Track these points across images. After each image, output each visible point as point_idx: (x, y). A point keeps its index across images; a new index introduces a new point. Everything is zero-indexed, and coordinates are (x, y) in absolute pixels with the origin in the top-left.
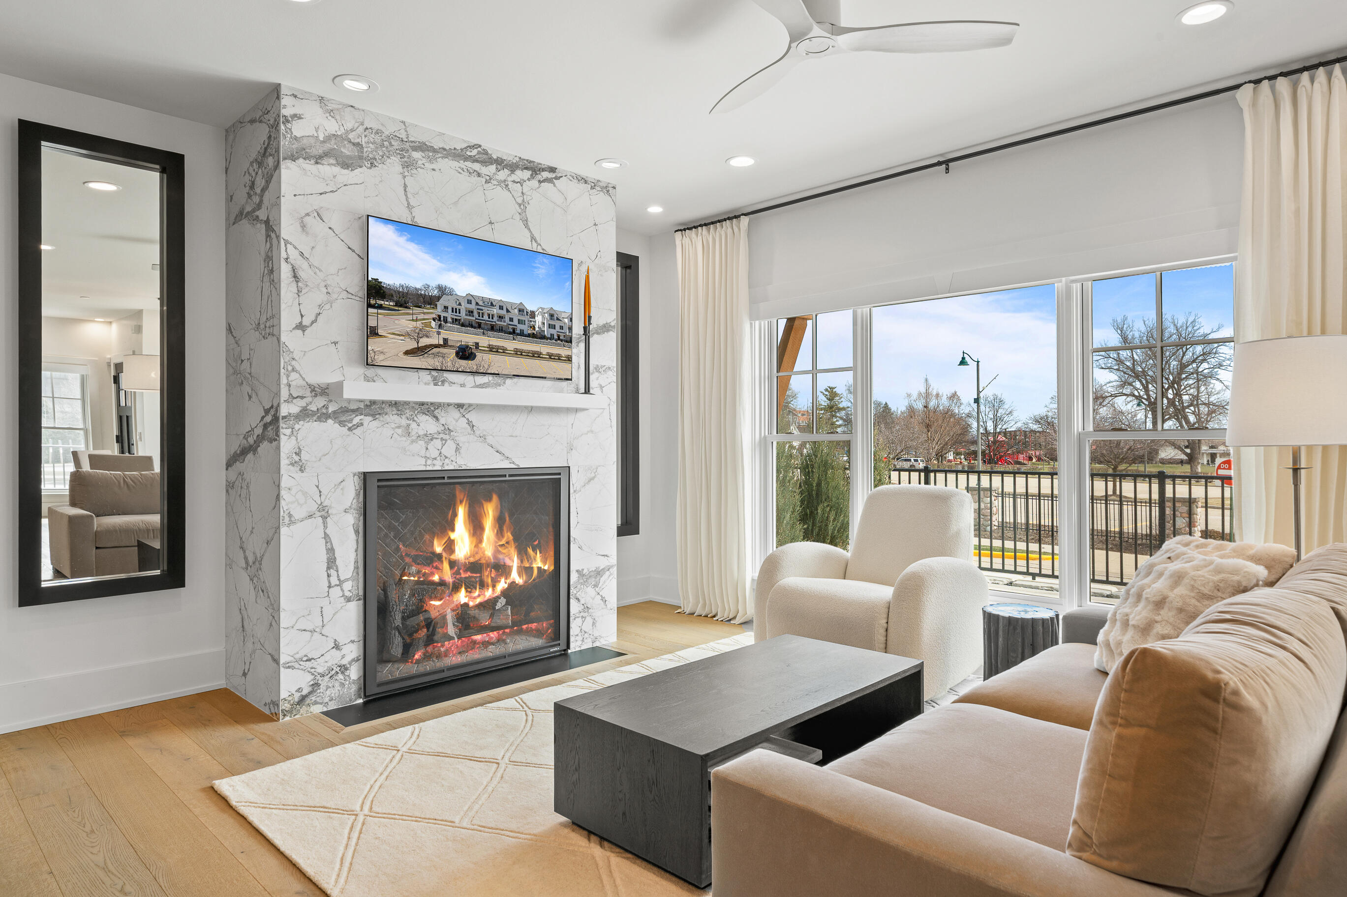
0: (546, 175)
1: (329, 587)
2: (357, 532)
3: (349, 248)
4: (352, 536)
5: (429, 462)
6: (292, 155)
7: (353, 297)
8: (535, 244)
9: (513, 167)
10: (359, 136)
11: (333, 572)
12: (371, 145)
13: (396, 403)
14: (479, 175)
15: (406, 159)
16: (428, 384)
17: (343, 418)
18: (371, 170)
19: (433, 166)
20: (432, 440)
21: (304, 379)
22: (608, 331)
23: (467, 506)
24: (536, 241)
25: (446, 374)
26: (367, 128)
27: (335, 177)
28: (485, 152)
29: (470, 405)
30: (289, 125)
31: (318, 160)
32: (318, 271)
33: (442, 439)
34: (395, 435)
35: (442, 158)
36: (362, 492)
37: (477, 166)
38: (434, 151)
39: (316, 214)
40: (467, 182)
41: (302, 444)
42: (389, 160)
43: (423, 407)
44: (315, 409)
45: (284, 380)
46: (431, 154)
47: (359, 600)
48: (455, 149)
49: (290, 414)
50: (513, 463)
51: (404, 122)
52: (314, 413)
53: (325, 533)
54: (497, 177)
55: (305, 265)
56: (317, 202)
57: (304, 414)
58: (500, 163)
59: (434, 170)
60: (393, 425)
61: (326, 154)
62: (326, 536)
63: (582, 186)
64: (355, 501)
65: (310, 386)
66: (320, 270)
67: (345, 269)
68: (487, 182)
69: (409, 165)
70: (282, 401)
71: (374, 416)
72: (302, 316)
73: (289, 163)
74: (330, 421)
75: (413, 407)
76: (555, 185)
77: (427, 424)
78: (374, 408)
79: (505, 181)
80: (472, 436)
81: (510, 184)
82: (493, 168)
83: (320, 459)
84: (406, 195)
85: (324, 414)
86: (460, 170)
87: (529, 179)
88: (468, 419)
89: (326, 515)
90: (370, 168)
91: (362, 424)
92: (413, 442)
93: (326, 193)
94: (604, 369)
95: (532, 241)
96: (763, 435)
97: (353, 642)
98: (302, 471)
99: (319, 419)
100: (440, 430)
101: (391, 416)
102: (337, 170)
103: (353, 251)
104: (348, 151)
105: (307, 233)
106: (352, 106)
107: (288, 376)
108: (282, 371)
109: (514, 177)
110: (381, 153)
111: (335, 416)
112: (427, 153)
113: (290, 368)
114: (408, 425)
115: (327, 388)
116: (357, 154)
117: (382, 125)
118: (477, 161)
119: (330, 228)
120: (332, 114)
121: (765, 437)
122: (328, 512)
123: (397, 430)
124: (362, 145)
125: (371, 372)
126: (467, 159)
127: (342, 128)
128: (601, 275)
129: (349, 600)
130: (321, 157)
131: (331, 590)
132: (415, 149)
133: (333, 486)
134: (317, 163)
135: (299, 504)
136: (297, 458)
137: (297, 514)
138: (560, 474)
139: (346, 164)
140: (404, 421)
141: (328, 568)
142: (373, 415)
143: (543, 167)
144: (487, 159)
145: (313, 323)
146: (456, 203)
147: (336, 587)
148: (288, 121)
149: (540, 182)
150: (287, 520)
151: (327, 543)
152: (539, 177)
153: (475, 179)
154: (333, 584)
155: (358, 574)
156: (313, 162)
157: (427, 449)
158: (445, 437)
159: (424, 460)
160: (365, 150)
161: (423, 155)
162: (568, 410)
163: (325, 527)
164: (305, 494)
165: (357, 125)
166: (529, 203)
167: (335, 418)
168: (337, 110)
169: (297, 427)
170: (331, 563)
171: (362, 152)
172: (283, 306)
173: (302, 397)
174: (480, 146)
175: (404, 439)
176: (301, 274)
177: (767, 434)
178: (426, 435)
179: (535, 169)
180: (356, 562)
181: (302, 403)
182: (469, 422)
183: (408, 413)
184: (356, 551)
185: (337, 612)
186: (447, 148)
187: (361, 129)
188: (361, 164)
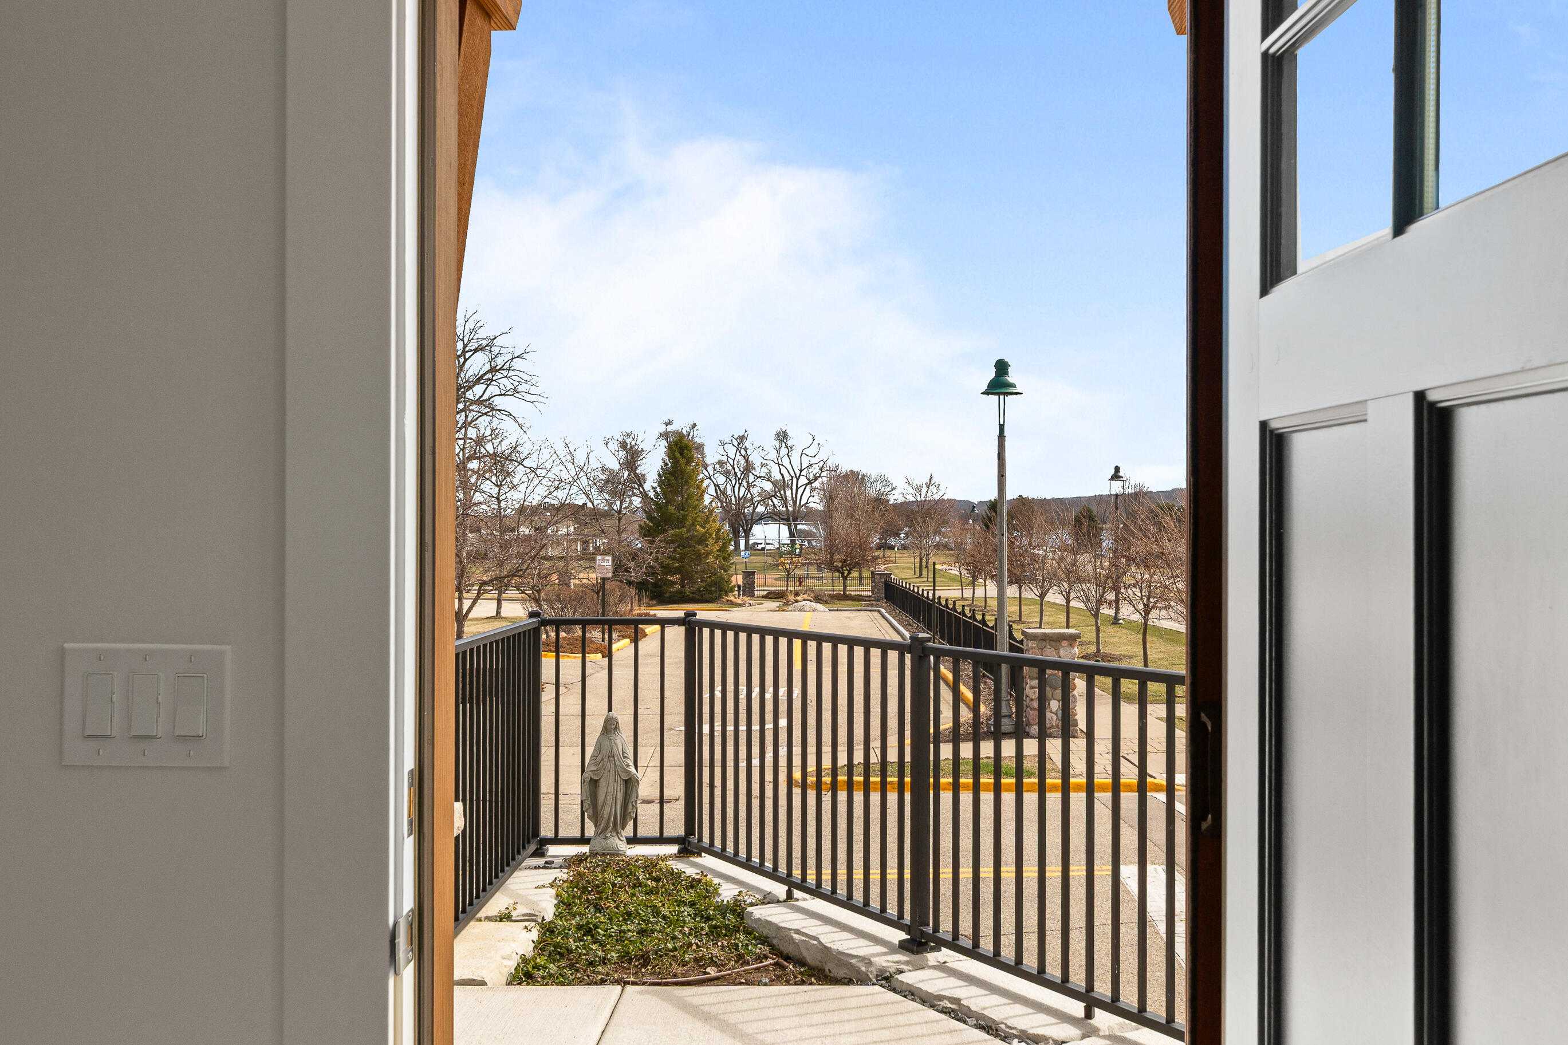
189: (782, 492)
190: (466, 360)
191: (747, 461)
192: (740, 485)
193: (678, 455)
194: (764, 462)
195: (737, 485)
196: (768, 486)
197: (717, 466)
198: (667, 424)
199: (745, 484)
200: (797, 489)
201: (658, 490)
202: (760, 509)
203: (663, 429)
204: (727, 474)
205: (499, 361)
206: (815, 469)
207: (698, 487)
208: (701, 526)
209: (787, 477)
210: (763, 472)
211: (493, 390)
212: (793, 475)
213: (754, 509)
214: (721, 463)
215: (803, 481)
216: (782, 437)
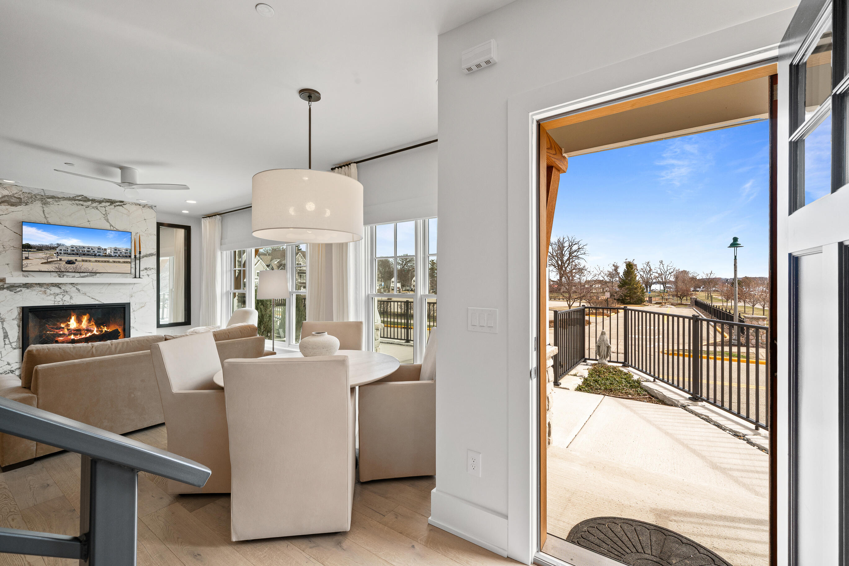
0: (117, 204)
1: (5, 344)
2: (19, 326)
3: (14, 232)
4: (17, 328)
5: (56, 302)
7: (17, 249)
8: (112, 228)
9: (100, 202)
10: (19, 195)
11: (7, 340)
12: (26, 198)
13: (39, 283)
14: (82, 205)
15: (44, 202)
16: (56, 277)
17: (12, 289)
18: (26, 206)
19: (58, 203)
20: (58, 295)
22: (152, 256)
23: (76, 316)
24: (112, 226)
25: (64, 273)
26: (24, 192)
27: (7, 209)
28: (86, 197)
29: (77, 283)
33: (63, 295)
34: (39, 294)
35: (63, 200)
36: (21, 313)
37: (81, 203)
38: (58, 198)
40: (75, 208)
42: (35, 202)
43: (53, 284)
46: (57, 199)
47: (20, 349)
48: (69, 197)
50: (101, 302)
51: (43, 190)
53: (3, 327)
54: (92, 206)
58: (93, 201)
59: (58, 205)
60: (37, 291)
61: (3, 202)
62: (3, 328)
63: (138, 206)
64: (18, 316)
67: (13, 239)
68: (86, 207)
69: (45, 203)
71: (28, 288)
74: (5, 290)
75: (48, 284)
76: (123, 207)
77: (56, 290)
78: (27, 286)
79: (96, 207)
80: (79, 293)
81: (98, 207)
82: (90, 203)
84: (44, 214)
85: (2, 288)
86: (72, 204)
87: (109, 206)
88: (76, 288)
90: (25, 205)
91: (21, 291)
92: (47, 296)
93: (3, 215)
94: (149, 269)
95: (110, 227)
96: (227, 290)
97: (17, 362)
100: (62, 292)
101: (36, 288)
102: (9, 207)
103: (17, 233)
104: (13, 200)
106: (16, 185)
109: (101, 205)
110: (31, 200)
111: (8, 288)
112: (55, 199)
114: (45, 291)
115: (4, 279)
116: (18, 201)
117: (32, 191)
118: (81, 201)
119: (5, 226)
120: (6, 188)
121: (228, 291)
122: (4, 320)
123: (40, 292)
124: (21, 198)
125: (25, 273)
126: (75, 200)
127: (11, 193)
128: (148, 237)
129: (15, 349)
130: (0, 203)
131: (5, 346)
132: (49, 198)
133: (7, 311)
138: (125, 305)
139: (13, 205)
140: (43, 289)
141: (4, 338)
142: (27, 288)
143: (117, 201)
144: (86, 199)
146: (70, 215)
147: (8, 345)
149: (115, 206)
151: (3, 330)
152: (115, 204)
153: (80, 207)
154: (6, 343)
155: (19, 340)
157: (55, 298)
158: (64, 294)
159: (54, 302)
161: (53, 200)
162: (130, 284)
163: (3, 324)
165: (19, 191)
166: (109, 214)
167: (8, 289)
168: (8, 187)
170: (6, 336)
171: (22, 200)
174: (83, 195)
175: (44, 295)
177: (229, 290)
178: (55, 294)
179: (112, 202)
180: (19, 336)
182: (77, 289)
184: (19, 332)
185: (9, 353)
186: (66, 197)
187: (21, 193)
188: (21, 204)
189: (661, 276)
190: (572, 247)
191: (650, 268)
192: (648, 275)
193: (629, 267)
194: (655, 268)
195: (647, 275)
196: (657, 275)
197: (641, 270)
198: (626, 260)
199: (649, 274)
200: (666, 275)
201: (623, 276)
202: (654, 281)
203: (625, 261)
204: (644, 272)
205: (581, 247)
206: (672, 270)
207: (635, 275)
208: (636, 285)
209: (663, 272)
210: (655, 271)
211: (579, 253)
212: (665, 271)
213: (652, 281)
214: (642, 269)
215: (668, 273)
216: (661, 262)
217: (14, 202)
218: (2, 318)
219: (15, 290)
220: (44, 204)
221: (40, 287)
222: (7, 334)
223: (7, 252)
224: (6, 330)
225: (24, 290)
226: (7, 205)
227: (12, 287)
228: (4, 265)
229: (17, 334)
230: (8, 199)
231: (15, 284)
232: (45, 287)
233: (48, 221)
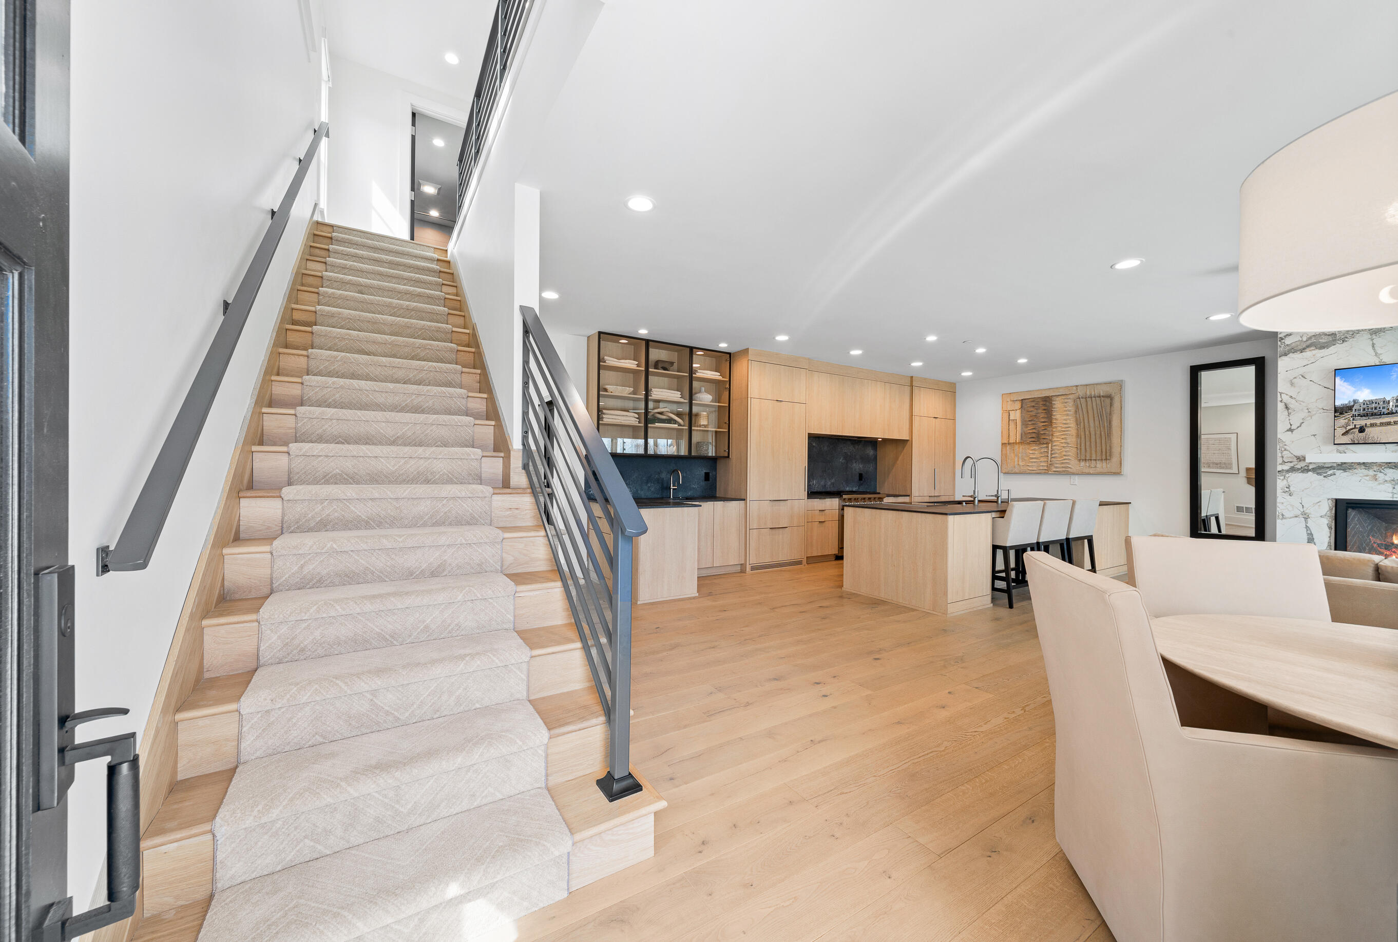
2: (1330, 528)
3: (1324, 387)
4: (1327, 530)
6: (1285, 354)
7: (1325, 414)
13: (1364, 463)
17: (1320, 471)
18: (1342, 345)
21: (1292, 454)
27: (1314, 355)
30: (1283, 341)
31: (1302, 351)
32: (1302, 403)
34: (1364, 480)
36: (1334, 508)
39: (1301, 377)
41: (1291, 483)
42: (1358, 335)
43: (1390, 465)
44: (1300, 467)
45: (1279, 455)
49: (1283, 470)
52: (1298, 469)
53: (1306, 526)
55: (1293, 401)
56: (1302, 371)
57: (1293, 470)
60: (1362, 475)
61: (1308, 346)
62: (1307, 527)
64: (1328, 512)
65: (1296, 457)
66: (1304, 402)
67: (1321, 398)
69: (1377, 331)
70: (1278, 464)
71: (1345, 470)
72: (1291, 425)
73: (1283, 358)
74: (1310, 473)
75: (1380, 465)
78: (1344, 467)
83: (1303, 491)
85: (1306, 469)
89: (1307, 517)
90: (1342, 343)
91: (1335, 474)
92: (1379, 484)
93: (1308, 364)
98: (1290, 495)
99: (1302, 472)
101: (1360, 470)
102: (1317, 351)
103: (1328, 392)
104: (1323, 340)
105: (1294, 386)
107: (1282, 453)
108: (1278, 451)
110: (1351, 333)
111: (1314, 470)
113: (1283, 449)
114: (1375, 475)
115: (1308, 457)
116: (1331, 339)
119: (1311, 381)
122: (1308, 515)
123: (1365, 477)
124: (1335, 334)
125: (1341, 448)
127: (1320, 329)
130: (1304, 349)
133: (1313, 503)
134: (1302, 352)
135: (1288, 510)
136: (1287, 490)
137: (1287, 514)
139: (1322, 347)
140: (1371, 472)
141: (1308, 542)
142: (1343, 470)
145: (1298, 427)
148: (1283, 339)
150: (1281, 517)
156: (1299, 352)
157: (1394, 488)
160: (1338, 336)
163: (1306, 522)
164: (1292, 506)
167: (1314, 472)
169: (1287, 475)
170: (1311, 541)
171: (1335, 337)
172: (1279, 422)
173: (1291, 462)
175: (1372, 482)
176: (1290, 406)
178: (1393, 480)
180: (1329, 543)
181: (1292, 465)
183: (1375, 468)
184: (1330, 537)
188: (1334, 345)
217: (1326, 343)
218: (1306, 512)
219: (1324, 473)
220: (1375, 333)
221: (1366, 469)
222: (1312, 536)
223: (1313, 417)
224: (1311, 531)
225: (1338, 472)
226: (1314, 350)
227: (1320, 469)
228: (1308, 436)
229: (1327, 540)
230: (1315, 341)
231: (1325, 463)
232: (1375, 470)
233: (1381, 360)
